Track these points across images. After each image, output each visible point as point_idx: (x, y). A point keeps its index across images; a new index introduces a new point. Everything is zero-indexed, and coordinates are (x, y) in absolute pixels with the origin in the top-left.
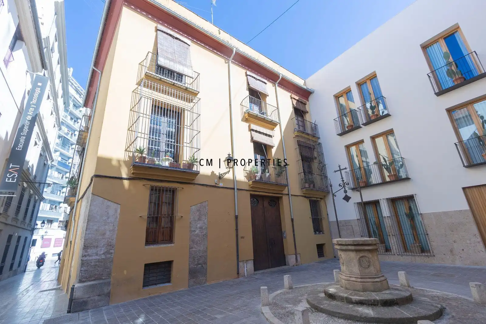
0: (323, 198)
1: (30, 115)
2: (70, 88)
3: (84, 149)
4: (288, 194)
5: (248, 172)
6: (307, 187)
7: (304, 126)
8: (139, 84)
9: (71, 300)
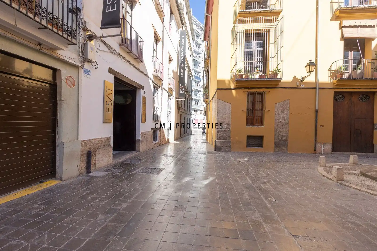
1: (183, 57)
2: (193, 24)
3: (208, 70)
5: (334, 72)
8: (235, 23)
9: (215, 146)
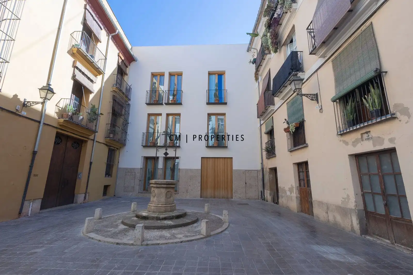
0: (119, 149)
4: (94, 140)
6: (111, 137)
7: (121, 85)
